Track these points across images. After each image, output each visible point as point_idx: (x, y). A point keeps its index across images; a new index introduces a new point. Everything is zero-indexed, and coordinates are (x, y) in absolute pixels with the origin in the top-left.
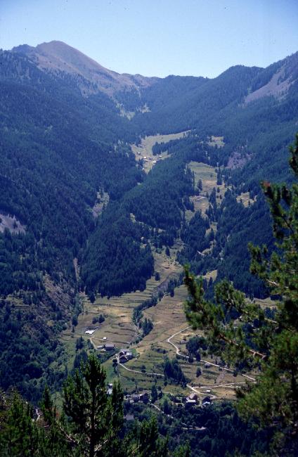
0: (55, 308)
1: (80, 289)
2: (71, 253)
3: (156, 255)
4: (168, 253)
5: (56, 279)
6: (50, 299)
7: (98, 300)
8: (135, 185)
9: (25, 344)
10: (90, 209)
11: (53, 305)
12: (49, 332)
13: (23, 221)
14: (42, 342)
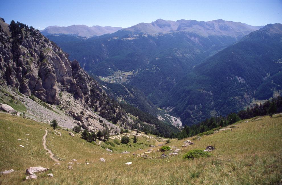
0: (245, 101)
1: (254, 97)
2: (254, 89)
3: (274, 92)
4: (279, 92)
5: (248, 94)
6: (245, 99)
7: (257, 100)
8: (278, 72)
9: (236, 107)
10: (263, 78)
11: (245, 100)
12: (242, 105)
13: (245, 80)
14: (240, 107)
